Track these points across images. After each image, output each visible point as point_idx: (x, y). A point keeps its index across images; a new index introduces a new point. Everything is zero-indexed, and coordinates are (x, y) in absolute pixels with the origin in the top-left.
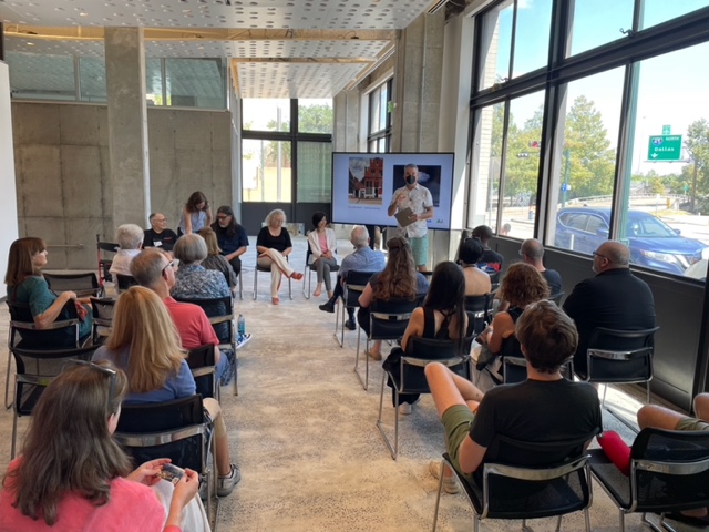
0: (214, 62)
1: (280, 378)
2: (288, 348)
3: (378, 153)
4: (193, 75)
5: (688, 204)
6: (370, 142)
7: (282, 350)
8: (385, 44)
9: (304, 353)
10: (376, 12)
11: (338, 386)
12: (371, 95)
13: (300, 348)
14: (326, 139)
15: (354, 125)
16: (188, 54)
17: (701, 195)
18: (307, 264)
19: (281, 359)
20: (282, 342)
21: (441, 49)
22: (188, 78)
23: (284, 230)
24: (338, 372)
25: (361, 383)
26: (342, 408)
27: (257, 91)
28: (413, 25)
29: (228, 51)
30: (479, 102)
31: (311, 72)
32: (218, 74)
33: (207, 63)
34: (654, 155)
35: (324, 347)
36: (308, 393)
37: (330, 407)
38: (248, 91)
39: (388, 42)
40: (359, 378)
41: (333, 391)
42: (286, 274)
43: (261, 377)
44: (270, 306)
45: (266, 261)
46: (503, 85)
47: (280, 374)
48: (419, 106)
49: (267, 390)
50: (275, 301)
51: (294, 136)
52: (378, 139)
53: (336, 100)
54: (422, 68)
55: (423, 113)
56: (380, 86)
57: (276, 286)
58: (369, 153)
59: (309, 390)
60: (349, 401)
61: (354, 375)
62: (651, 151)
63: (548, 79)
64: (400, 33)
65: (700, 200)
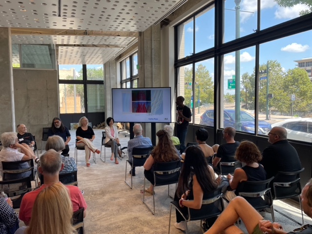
0: (47, 47)
1: (104, 213)
2: (103, 193)
3: (126, 88)
4: (35, 53)
5: (245, 106)
6: (121, 84)
7: (99, 194)
8: (133, 39)
9: (112, 195)
10: (132, 23)
11: (138, 214)
12: (121, 63)
13: (109, 192)
14: (101, 82)
15: (114, 76)
16: (34, 43)
17: (249, 102)
18: (102, 144)
19: (101, 201)
20: (98, 189)
21: (160, 41)
22: (32, 55)
23: (89, 127)
24: (135, 205)
25: (150, 210)
26: (146, 229)
27: (67, 61)
28: (147, 30)
29: (55, 41)
30: (178, 64)
31: (95, 52)
32: (48, 53)
33: (43, 47)
34: (230, 87)
35: (122, 190)
36: (123, 221)
37: (138, 229)
38: (63, 61)
39: (135, 38)
40: (147, 207)
41: (136, 218)
42: (92, 151)
43: (92, 214)
44: (86, 168)
45: (82, 145)
46: (191, 56)
47: (103, 210)
48: (152, 66)
49: (98, 223)
50: (88, 165)
51: (85, 82)
52: (126, 82)
53: (105, 65)
54: (152, 49)
55: (154, 70)
56: (125, 59)
57: (88, 157)
58: (121, 88)
59: (122, 219)
60: (147, 223)
61: (144, 205)
62: (229, 85)
63: (215, 53)
64: (140, 34)
65: (249, 104)
